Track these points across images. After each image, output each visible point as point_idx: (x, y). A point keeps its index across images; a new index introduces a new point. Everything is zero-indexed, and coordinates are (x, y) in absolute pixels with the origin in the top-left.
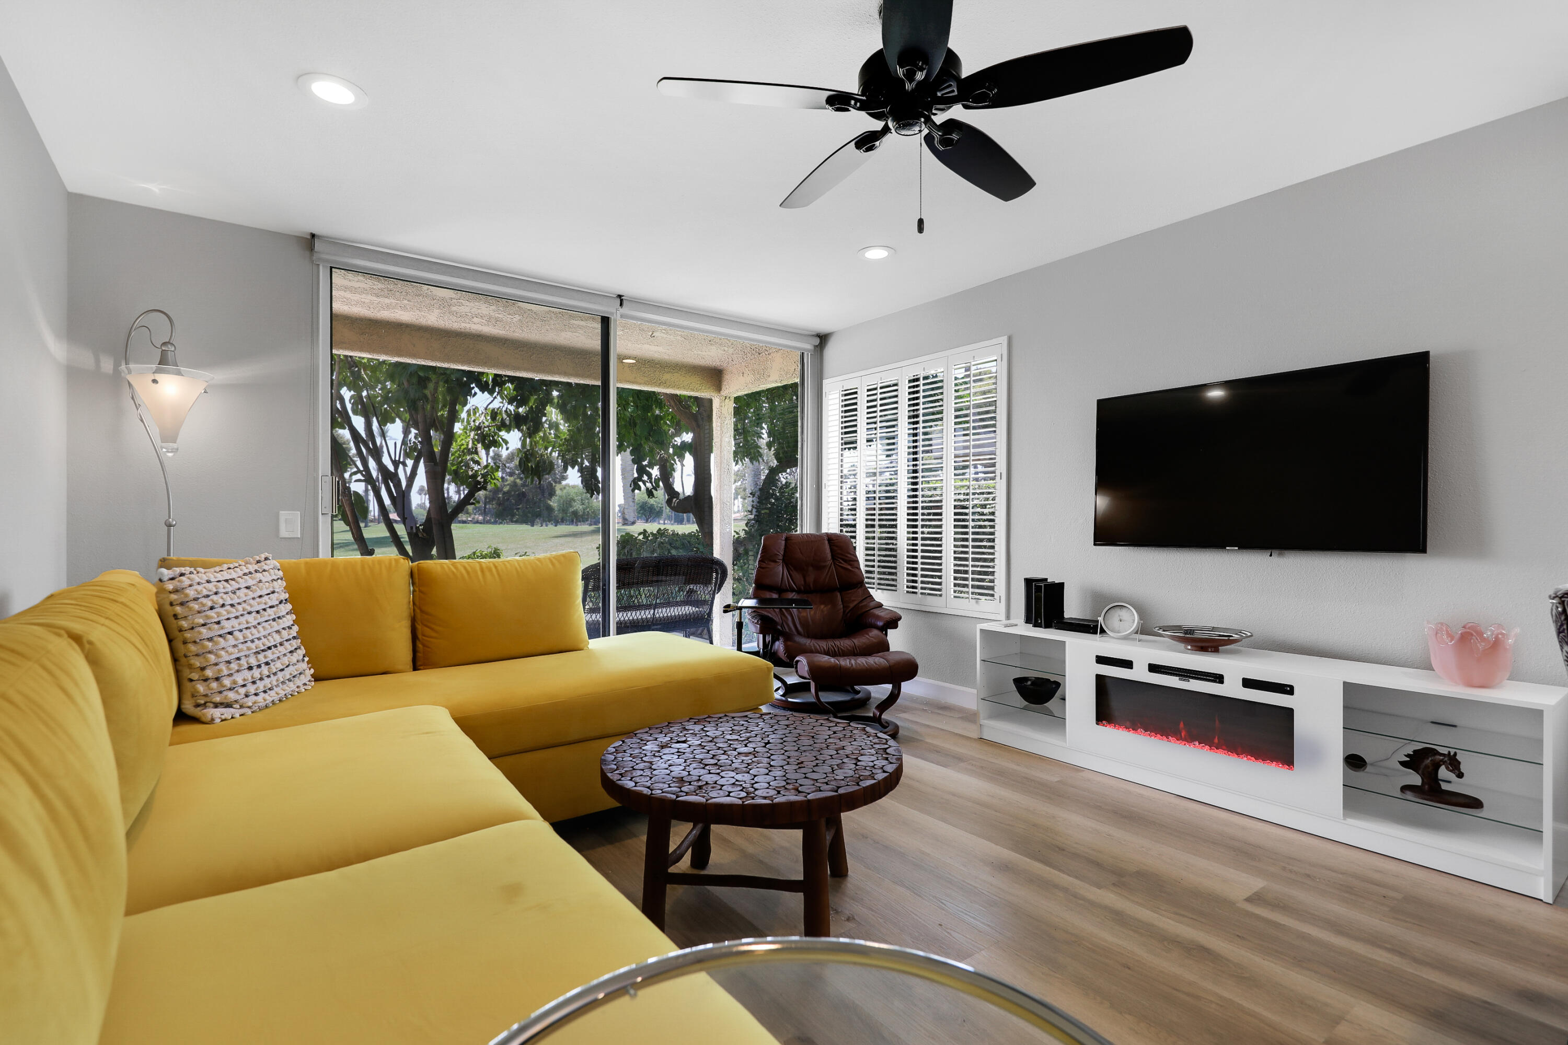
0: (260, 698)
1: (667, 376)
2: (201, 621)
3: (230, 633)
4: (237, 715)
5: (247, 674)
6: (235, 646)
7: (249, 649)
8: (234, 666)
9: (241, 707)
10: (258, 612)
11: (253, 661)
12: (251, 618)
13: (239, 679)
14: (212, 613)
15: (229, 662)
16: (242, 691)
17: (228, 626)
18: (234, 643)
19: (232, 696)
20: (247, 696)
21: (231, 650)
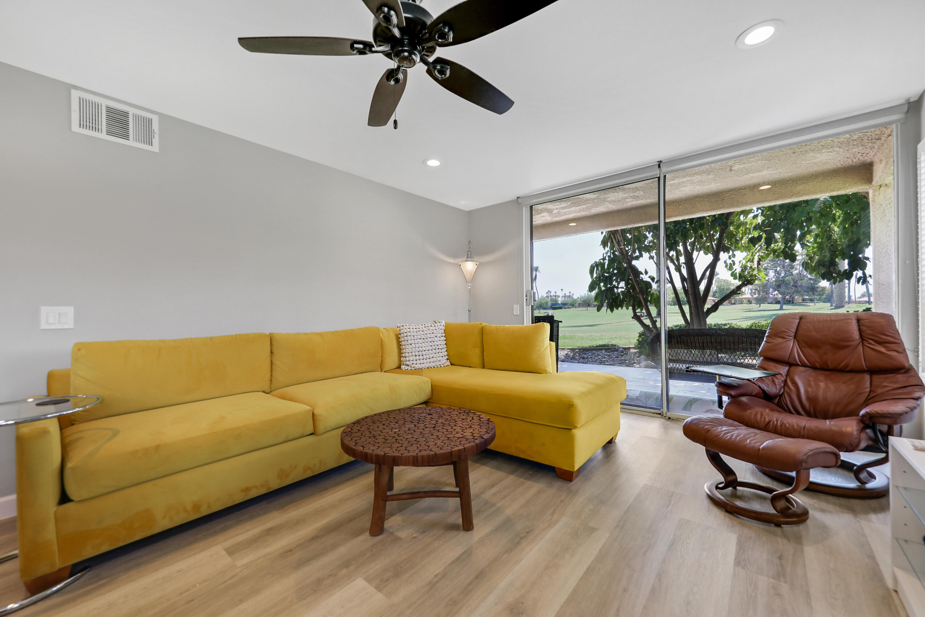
0: (416, 366)
1: (799, 188)
2: (403, 340)
3: (411, 344)
4: (409, 369)
5: (415, 358)
6: (411, 348)
7: (416, 350)
8: (410, 354)
9: (411, 367)
10: (424, 339)
11: (417, 354)
12: (419, 341)
13: (411, 358)
14: (406, 338)
15: (408, 353)
16: (412, 362)
17: (410, 342)
18: (411, 347)
19: (408, 363)
20: (413, 364)
21: (410, 349)
